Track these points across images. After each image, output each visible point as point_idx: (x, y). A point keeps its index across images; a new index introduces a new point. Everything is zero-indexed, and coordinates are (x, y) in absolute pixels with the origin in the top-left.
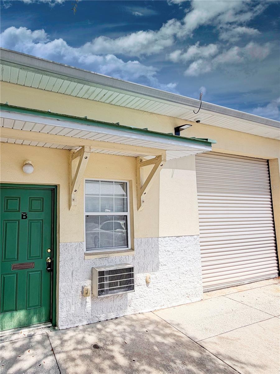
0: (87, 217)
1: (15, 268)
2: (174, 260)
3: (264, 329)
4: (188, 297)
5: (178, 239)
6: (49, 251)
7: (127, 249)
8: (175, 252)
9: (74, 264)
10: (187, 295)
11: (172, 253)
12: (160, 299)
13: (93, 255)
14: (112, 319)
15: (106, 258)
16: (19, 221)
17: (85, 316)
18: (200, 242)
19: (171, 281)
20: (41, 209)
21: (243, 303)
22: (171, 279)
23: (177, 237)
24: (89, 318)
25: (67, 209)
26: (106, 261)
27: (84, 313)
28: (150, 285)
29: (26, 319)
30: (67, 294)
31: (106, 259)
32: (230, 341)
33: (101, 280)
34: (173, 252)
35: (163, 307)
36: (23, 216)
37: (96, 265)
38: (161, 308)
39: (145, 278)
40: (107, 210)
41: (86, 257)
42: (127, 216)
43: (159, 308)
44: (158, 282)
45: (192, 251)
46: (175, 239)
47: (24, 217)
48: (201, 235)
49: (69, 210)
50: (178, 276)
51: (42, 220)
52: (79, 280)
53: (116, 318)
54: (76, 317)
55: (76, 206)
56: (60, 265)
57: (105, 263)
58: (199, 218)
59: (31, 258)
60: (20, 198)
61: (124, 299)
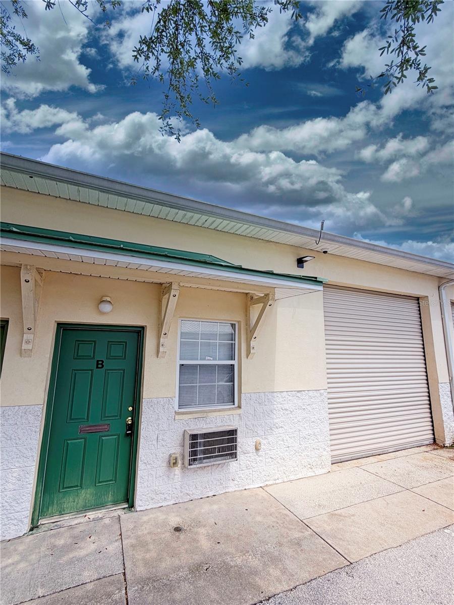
0: (182, 367)
1: (83, 431)
2: (293, 421)
3: (388, 504)
4: (312, 469)
5: (299, 394)
6: (130, 409)
7: (233, 406)
8: (295, 410)
9: (160, 426)
10: (309, 466)
11: (291, 412)
12: (273, 471)
13: (187, 414)
14: (208, 497)
15: (204, 418)
16: (92, 370)
17: (173, 493)
18: (328, 399)
19: (288, 447)
20: (122, 356)
21: (377, 475)
22: (289, 445)
23: (298, 391)
24: (177, 496)
25: (155, 356)
26: (204, 421)
27: (170, 489)
28: (260, 453)
29: (94, 498)
30: (149, 464)
31: (203, 420)
32: (343, 518)
33: (193, 446)
34: (292, 410)
35: (277, 481)
36: (98, 364)
37: (190, 427)
38: (274, 482)
39: (254, 444)
40: (209, 358)
41: (177, 417)
42: (234, 365)
43: (272, 483)
44: (272, 449)
45: (318, 410)
46: (296, 394)
47: (100, 366)
48: (329, 390)
49: (158, 357)
50: (298, 442)
51: (124, 370)
52: (167, 446)
53: (214, 496)
54: (160, 495)
55: (166, 352)
56: (142, 426)
57: (202, 425)
58: (327, 369)
59: (106, 419)
60: (95, 342)
61: (226, 471)
